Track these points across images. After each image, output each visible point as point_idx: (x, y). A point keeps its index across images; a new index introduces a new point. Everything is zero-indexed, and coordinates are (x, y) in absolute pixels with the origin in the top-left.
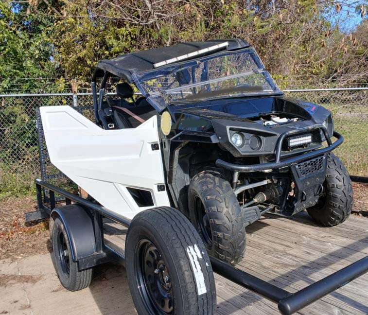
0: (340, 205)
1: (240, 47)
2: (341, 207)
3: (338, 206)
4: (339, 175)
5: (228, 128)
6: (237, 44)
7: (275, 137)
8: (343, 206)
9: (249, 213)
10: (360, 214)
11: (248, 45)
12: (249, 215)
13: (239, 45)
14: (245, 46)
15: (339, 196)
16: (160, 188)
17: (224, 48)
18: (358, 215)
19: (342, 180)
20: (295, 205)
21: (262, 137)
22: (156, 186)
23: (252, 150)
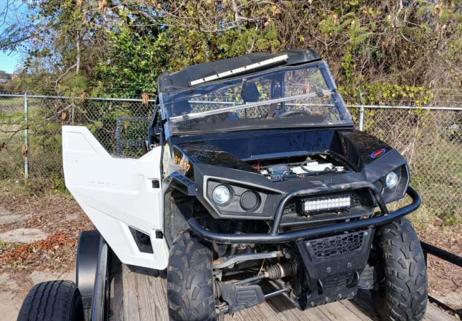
0: (401, 304)
1: (306, 61)
2: (402, 306)
3: (398, 303)
4: (403, 258)
5: (206, 178)
6: (303, 57)
7: (279, 196)
8: (406, 306)
9: (247, 294)
10: (457, 315)
11: (319, 58)
12: (245, 297)
13: (305, 58)
14: (314, 59)
15: (399, 289)
16: (159, 235)
17: (283, 63)
18: (453, 314)
19: (408, 267)
20: (308, 297)
21: (261, 194)
22: (155, 231)
23: (244, 211)
